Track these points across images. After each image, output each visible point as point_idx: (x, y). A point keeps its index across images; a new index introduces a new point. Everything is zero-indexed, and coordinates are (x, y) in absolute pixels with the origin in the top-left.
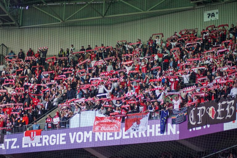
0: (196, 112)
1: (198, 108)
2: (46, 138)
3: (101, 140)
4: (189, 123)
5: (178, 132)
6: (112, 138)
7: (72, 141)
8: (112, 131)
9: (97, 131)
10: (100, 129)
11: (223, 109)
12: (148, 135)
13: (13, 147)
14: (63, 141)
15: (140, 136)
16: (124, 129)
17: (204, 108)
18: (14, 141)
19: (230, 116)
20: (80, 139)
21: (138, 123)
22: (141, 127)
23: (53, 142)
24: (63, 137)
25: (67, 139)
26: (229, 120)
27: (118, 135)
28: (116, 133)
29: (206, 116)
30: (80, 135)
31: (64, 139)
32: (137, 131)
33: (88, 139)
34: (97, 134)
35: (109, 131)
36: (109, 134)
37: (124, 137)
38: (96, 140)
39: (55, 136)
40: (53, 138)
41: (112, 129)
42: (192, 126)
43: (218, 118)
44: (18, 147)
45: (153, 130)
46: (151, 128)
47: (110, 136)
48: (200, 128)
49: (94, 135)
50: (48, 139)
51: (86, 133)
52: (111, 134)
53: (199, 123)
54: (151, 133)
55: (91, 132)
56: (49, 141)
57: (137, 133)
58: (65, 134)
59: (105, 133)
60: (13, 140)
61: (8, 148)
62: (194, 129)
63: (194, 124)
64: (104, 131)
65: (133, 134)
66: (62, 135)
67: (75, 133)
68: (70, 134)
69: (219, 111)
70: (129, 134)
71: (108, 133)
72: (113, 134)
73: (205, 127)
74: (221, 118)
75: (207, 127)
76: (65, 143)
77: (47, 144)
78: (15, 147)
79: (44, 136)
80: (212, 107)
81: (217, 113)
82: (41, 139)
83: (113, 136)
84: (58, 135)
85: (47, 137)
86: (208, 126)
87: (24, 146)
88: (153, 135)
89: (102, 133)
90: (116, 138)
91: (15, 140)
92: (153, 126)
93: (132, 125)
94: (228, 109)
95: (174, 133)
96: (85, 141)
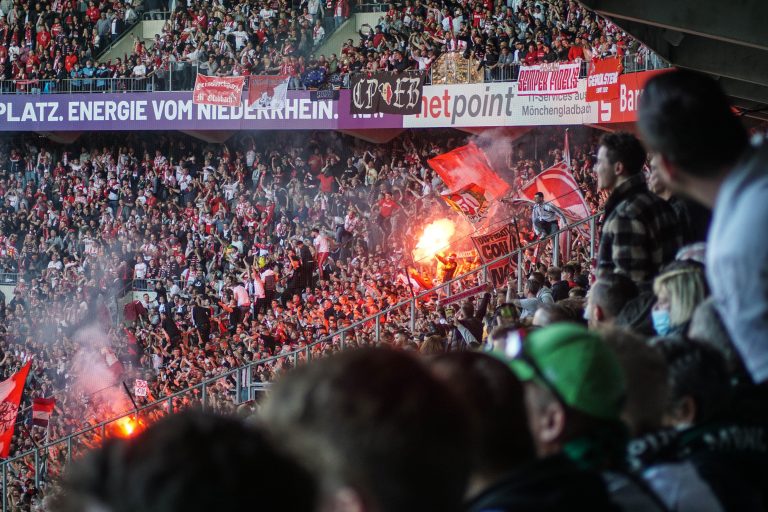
0: (365, 87)
1: (369, 81)
2: (111, 107)
3: (208, 117)
4: (353, 104)
5: (336, 116)
6: (226, 117)
7: (158, 116)
8: (226, 103)
9: (201, 102)
10: (205, 98)
11: (403, 92)
12: (287, 117)
13: (51, 118)
14: (142, 114)
15: (273, 117)
16: (246, 101)
17: (375, 81)
18: (52, 108)
19: (412, 105)
20: (171, 113)
21: (271, 94)
22: (274, 101)
23: (123, 115)
24: (141, 106)
25: (149, 111)
26: (410, 111)
27: (237, 113)
28: (233, 109)
29: (378, 98)
30: (171, 107)
31: (143, 110)
32: (267, 108)
33: (185, 115)
34: (201, 107)
35: (221, 103)
36: (222, 109)
37: (248, 117)
38: (200, 117)
39: (127, 105)
40: (123, 107)
41: (226, 100)
42: (358, 111)
43: (395, 104)
44: (61, 118)
45: (294, 109)
46: (291, 104)
47: (224, 113)
48: (368, 116)
49: (195, 108)
50: (114, 109)
51: (181, 102)
52: (225, 110)
53: (368, 107)
54: (291, 113)
55: (190, 103)
56: (116, 113)
57: (269, 112)
58: (145, 103)
59: (214, 107)
60: (50, 104)
61: (42, 119)
62: (360, 116)
63: (360, 106)
64: (212, 102)
65: (263, 113)
66: (139, 103)
67: (162, 102)
68: (154, 103)
69: (396, 92)
70: (255, 112)
71: (220, 107)
72: (229, 109)
73: (376, 115)
74: (400, 106)
75: (379, 116)
76: (144, 118)
77: (114, 118)
78: (56, 119)
79: (108, 103)
80: (387, 84)
81: (394, 95)
82: (103, 108)
83: (228, 113)
84: (133, 102)
85: (113, 104)
86: (381, 115)
87: (71, 118)
88: (295, 117)
89: (209, 106)
90: (234, 117)
91: (55, 105)
92: (296, 101)
93: (261, 96)
94: (409, 92)
95: (330, 117)
96: (180, 118)
